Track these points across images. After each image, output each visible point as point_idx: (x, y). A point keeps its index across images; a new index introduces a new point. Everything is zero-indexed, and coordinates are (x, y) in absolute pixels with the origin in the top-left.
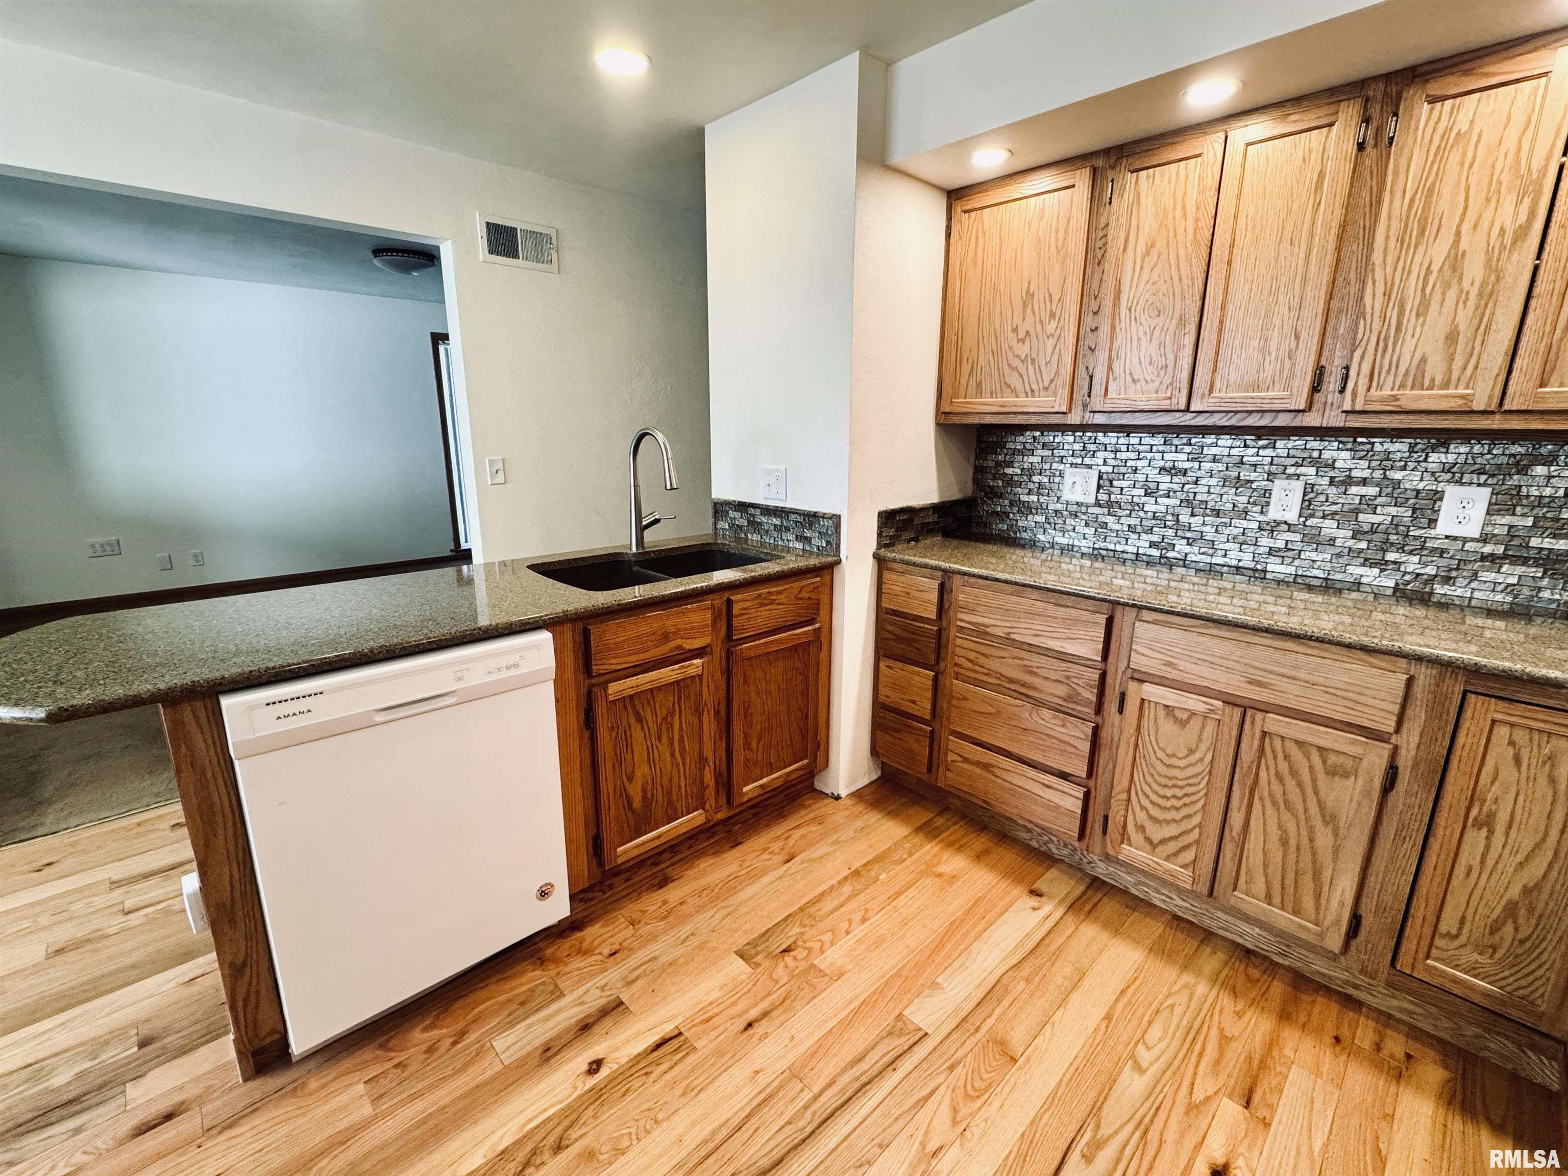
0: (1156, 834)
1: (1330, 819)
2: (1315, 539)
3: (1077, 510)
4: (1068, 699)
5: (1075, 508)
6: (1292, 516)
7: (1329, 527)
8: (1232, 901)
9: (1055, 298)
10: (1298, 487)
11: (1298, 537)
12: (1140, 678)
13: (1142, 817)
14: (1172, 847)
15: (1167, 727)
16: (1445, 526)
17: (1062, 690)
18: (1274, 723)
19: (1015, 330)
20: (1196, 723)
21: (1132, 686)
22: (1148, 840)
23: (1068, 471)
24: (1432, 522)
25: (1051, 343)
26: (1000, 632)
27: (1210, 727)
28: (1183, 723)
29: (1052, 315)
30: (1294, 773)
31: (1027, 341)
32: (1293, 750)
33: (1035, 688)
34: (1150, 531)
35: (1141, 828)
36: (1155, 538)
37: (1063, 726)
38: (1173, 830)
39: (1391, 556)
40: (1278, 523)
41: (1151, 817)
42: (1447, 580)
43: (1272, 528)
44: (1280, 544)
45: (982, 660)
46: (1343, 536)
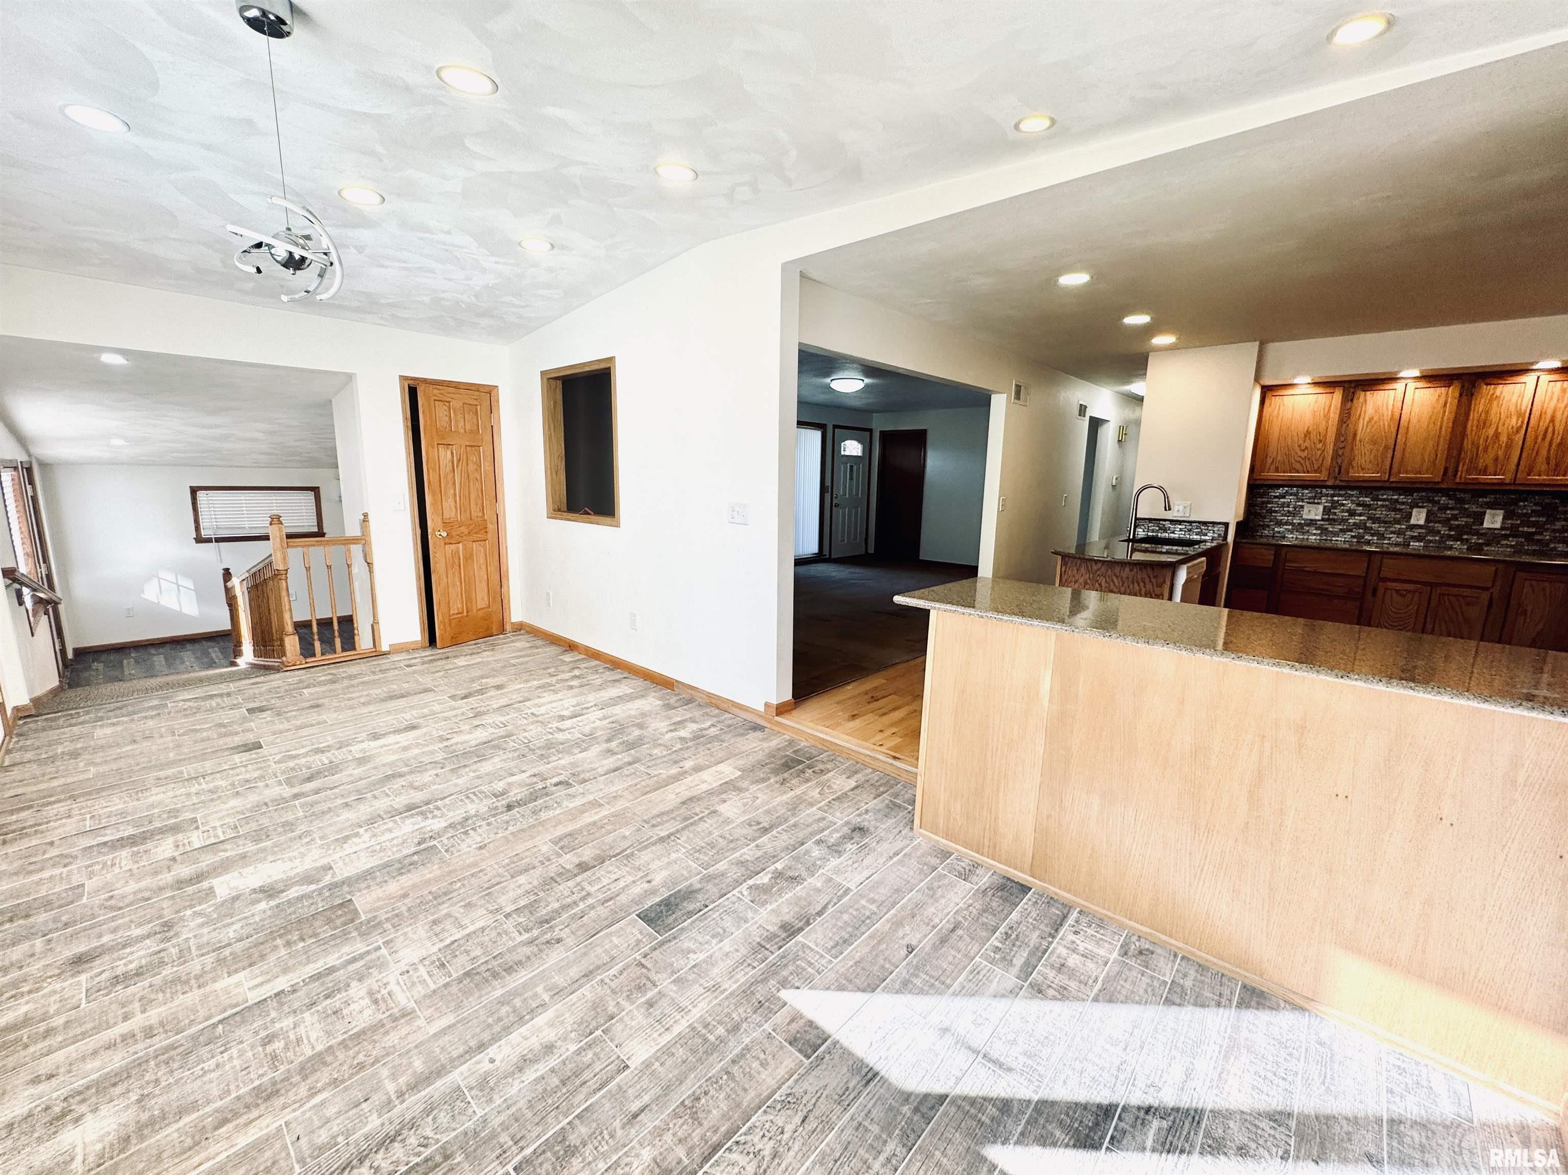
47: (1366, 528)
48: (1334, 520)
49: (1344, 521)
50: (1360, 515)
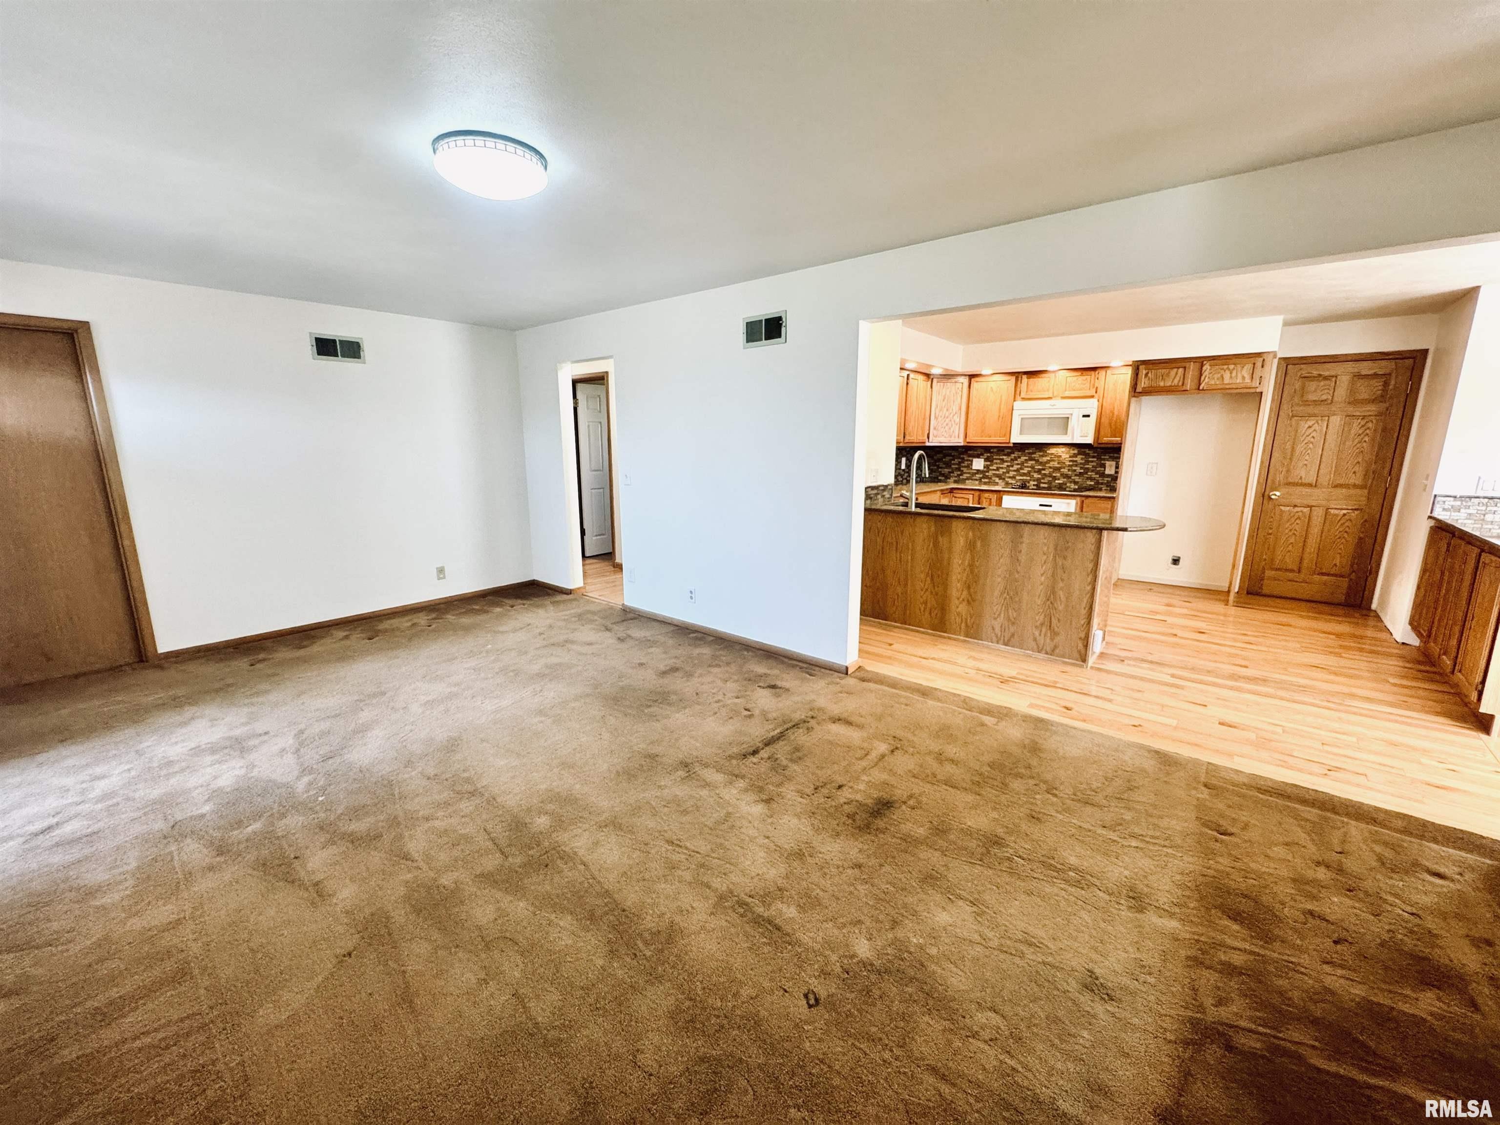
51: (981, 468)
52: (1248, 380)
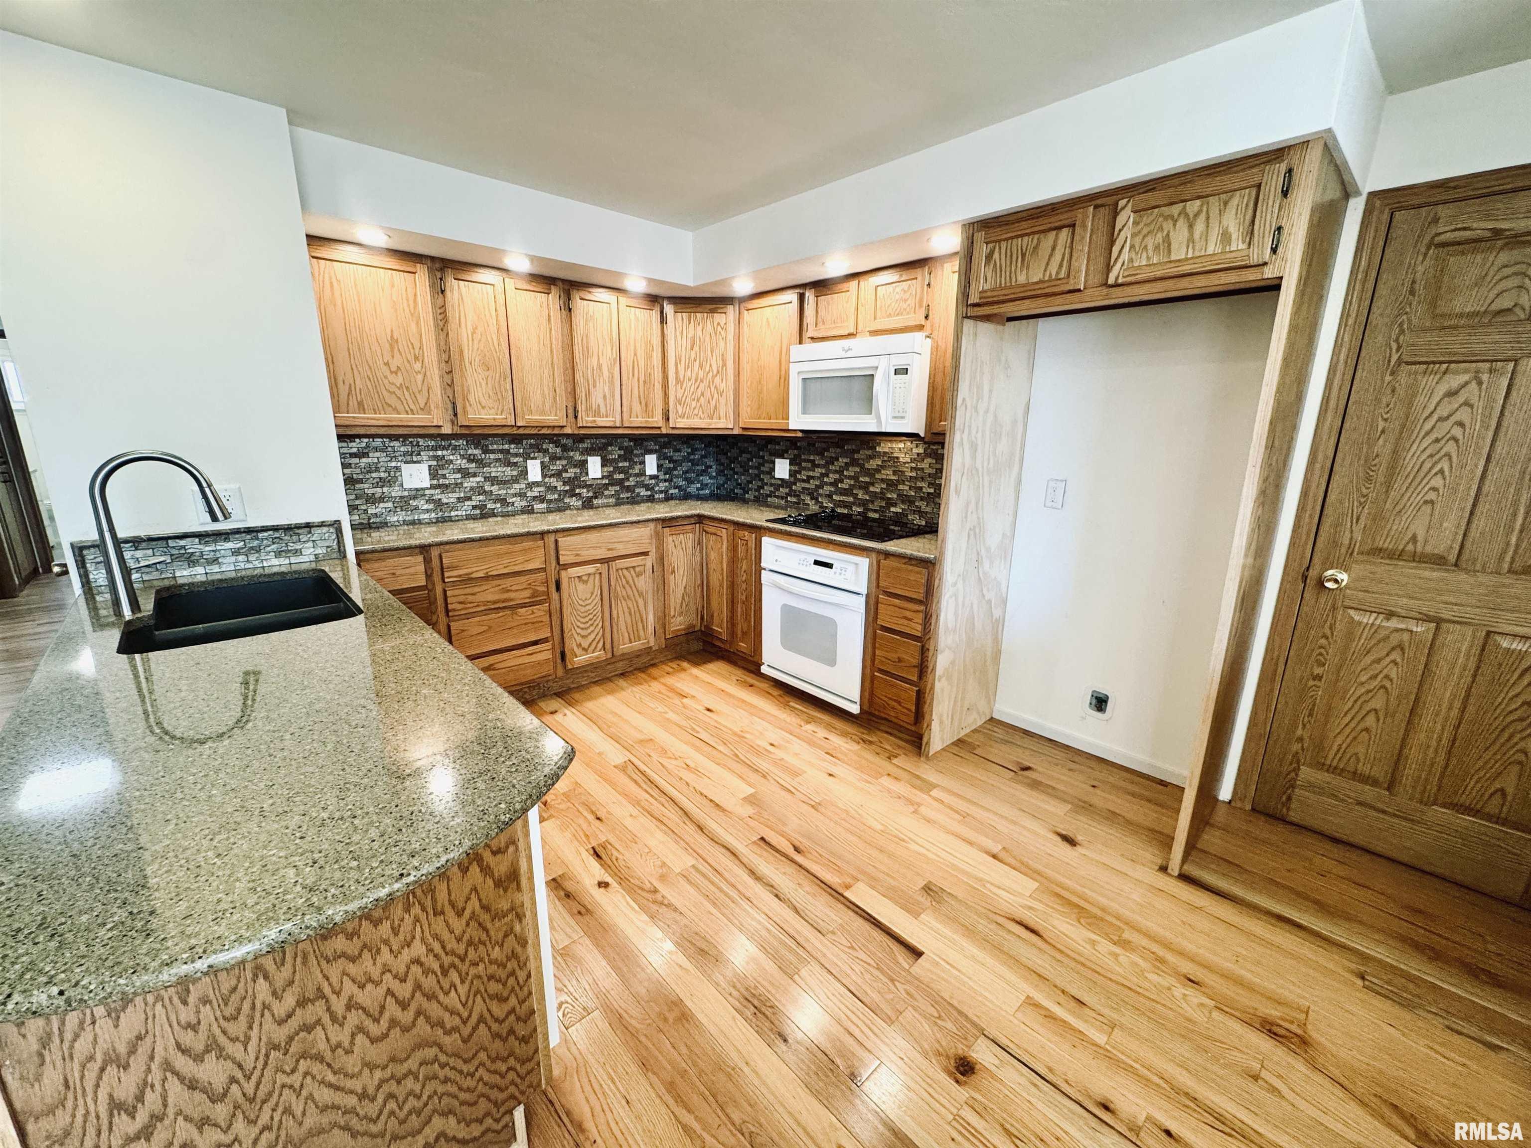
0: (585, 644)
1: (640, 594)
2: (552, 489)
3: (418, 493)
4: (533, 596)
5: (414, 493)
6: (539, 478)
7: (553, 481)
8: (620, 652)
9: (417, 345)
10: (538, 462)
11: (542, 489)
12: (566, 567)
13: (579, 639)
14: (593, 647)
15: (581, 587)
16: (592, 475)
17: (527, 593)
18: (621, 563)
19: (387, 364)
20: (591, 580)
21: (563, 574)
22: (584, 649)
23: (404, 467)
24: (587, 474)
25: (420, 377)
26: (481, 574)
27: (597, 576)
28: (586, 582)
29: (416, 358)
30: (628, 582)
31: (399, 374)
32: (625, 571)
33: (511, 600)
34: (470, 499)
35: (579, 645)
36: (474, 503)
37: (533, 613)
38: (593, 636)
39: (577, 491)
40: (533, 483)
41: (583, 637)
42: (596, 497)
43: (531, 485)
44: (537, 494)
45: (470, 598)
46: (560, 486)
47: (485, 492)
48: (447, 486)
49: (458, 485)
50: (475, 475)
51: (786, 476)
52: (1238, 244)
